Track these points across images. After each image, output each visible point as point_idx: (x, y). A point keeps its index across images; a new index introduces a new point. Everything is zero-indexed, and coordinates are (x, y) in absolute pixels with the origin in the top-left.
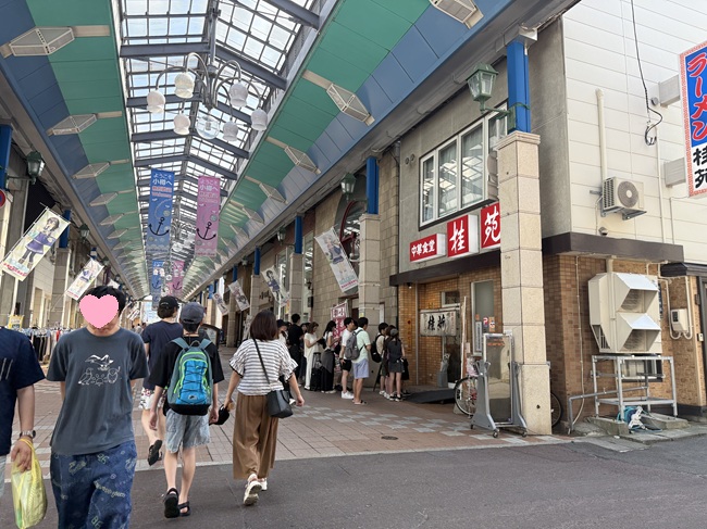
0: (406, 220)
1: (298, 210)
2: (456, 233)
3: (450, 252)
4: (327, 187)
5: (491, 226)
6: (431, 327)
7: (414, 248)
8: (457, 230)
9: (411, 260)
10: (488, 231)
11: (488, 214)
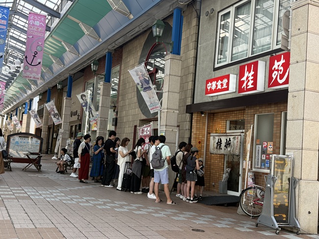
0: (203, 62)
1: (109, 47)
3: (240, 90)
4: (137, 29)
5: (278, 70)
6: (218, 147)
7: (210, 84)
8: (248, 72)
9: (206, 94)
10: (275, 75)
11: (276, 61)
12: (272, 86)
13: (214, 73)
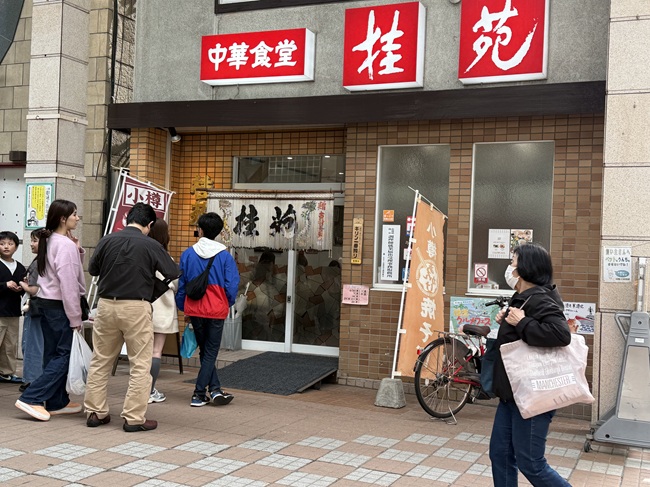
2: (373, 36)
3: (351, 75)
5: (493, 35)
6: (244, 228)
7: (218, 49)
8: (378, 29)
9: (203, 77)
10: (483, 45)
11: (485, 10)
12: (472, 74)
13: (216, 18)
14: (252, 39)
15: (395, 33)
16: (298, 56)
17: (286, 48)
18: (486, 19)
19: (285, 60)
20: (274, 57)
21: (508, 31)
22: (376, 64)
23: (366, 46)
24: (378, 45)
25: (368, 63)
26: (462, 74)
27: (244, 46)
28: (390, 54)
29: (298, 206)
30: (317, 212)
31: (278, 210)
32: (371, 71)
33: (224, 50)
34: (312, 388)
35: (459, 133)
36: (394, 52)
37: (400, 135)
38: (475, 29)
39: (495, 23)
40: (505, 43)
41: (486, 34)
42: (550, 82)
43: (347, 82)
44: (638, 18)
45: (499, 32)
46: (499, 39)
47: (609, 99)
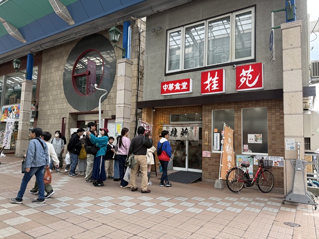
1: (32, 50)
2: (209, 79)
3: (203, 90)
5: (246, 77)
6: (173, 135)
7: (166, 85)
8: (211, 78)
9: (162, 93)
10: (243, 80)
11: (243, 70)
12: (240, 88)
13: (165, 77)
14: (175, 82)
15: (216, 78)
16: (188, 86)
17: (184, 84)
18: (244, 73)
19: (184, 87)
20: (181, 87)
21: (251, 76)
22: (211, 87)
23: (208, 82)
24: (211, 82)
25: (208, 87)
26: (237, 89)
27: (173, 84)
28: (215, 84)
29: (189, 128)
30: (194, 130)
31: (183, 129)
32: (209, 89)
33: (167, 86)
34: (195, 182)
35: (237, 106)
36: (216, 83)
37: (218, 107)
38: (241, 75)
39: (247, 74)
40: (250, 79)
41: (244, 77)
42: (265, 90)
43: (202, 93)
44: (292, 70)
45: (248, 76)
46: (248, 78)
47: (284, 94)
